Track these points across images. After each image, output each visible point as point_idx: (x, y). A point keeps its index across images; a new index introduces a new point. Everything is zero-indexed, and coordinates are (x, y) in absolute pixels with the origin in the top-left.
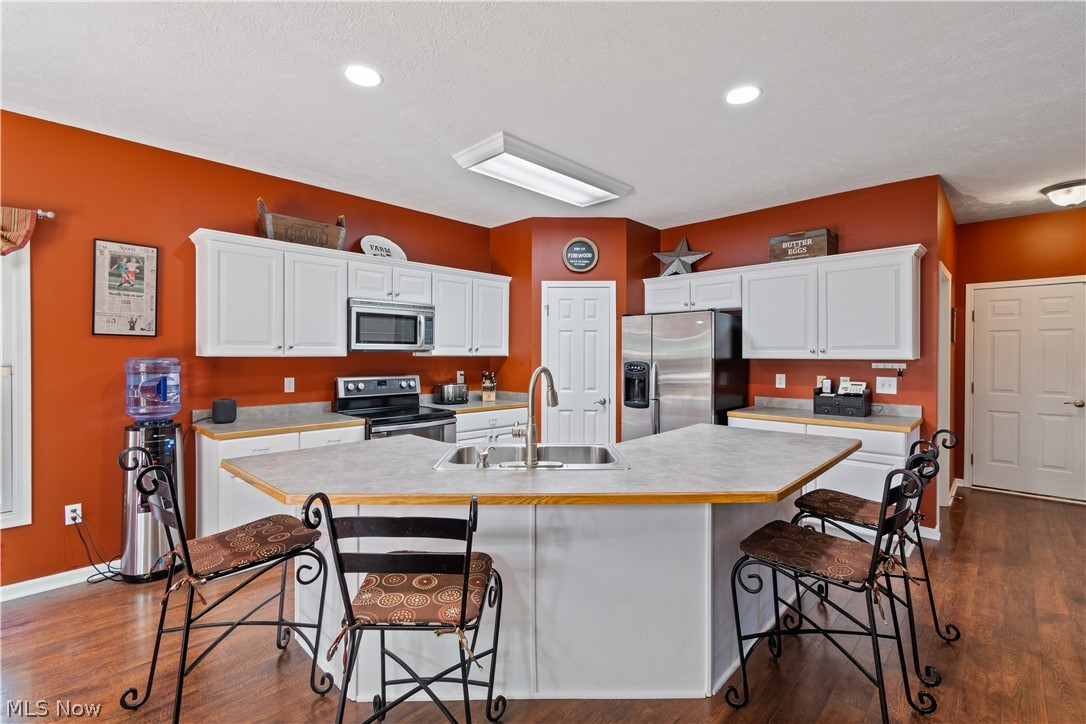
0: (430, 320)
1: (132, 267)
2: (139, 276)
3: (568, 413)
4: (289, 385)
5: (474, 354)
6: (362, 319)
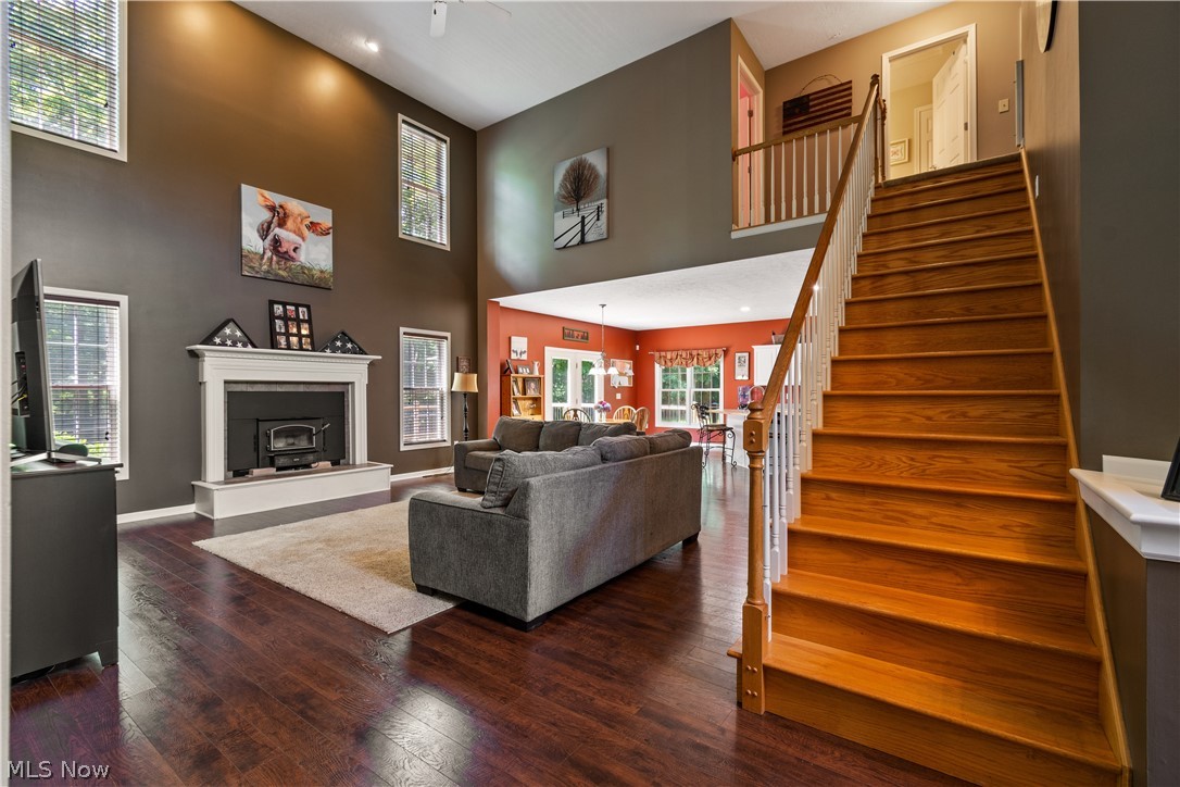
1: (743, 360)
2: (745, 362)
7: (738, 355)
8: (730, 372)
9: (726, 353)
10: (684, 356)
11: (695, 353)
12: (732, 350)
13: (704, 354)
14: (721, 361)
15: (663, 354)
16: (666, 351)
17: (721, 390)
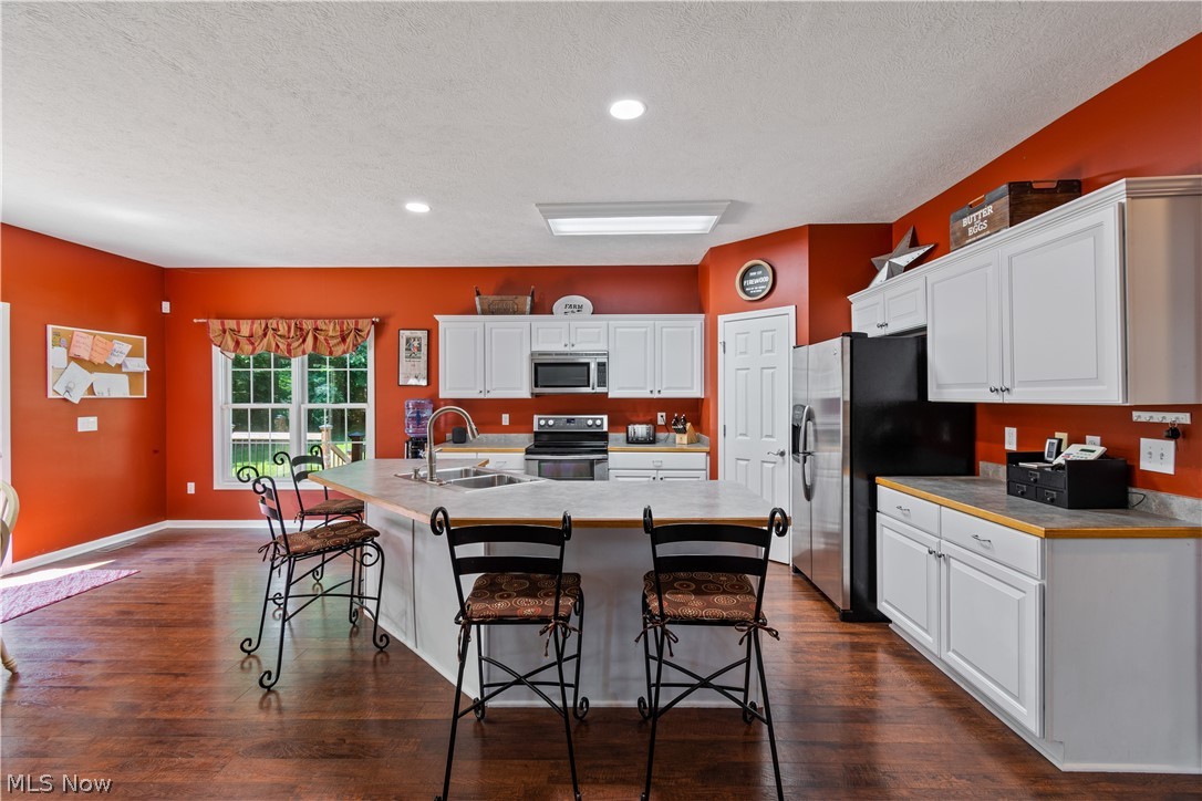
0: (602, 367)
1: (416, 344)
2: (419, 349)
3: (746, 462)
4: (506, 420)
5: (656, 395)
6: (539, 368)
7: (405, 334)
8: (389, 367)
9: (379, 328)
10: (283, 329)
11: (308, 325)
12: (392, 323)
13: (331, 329)
14: (370, 342)
15: (231, 324)
16: (238, 318)
17: (369, 408)
